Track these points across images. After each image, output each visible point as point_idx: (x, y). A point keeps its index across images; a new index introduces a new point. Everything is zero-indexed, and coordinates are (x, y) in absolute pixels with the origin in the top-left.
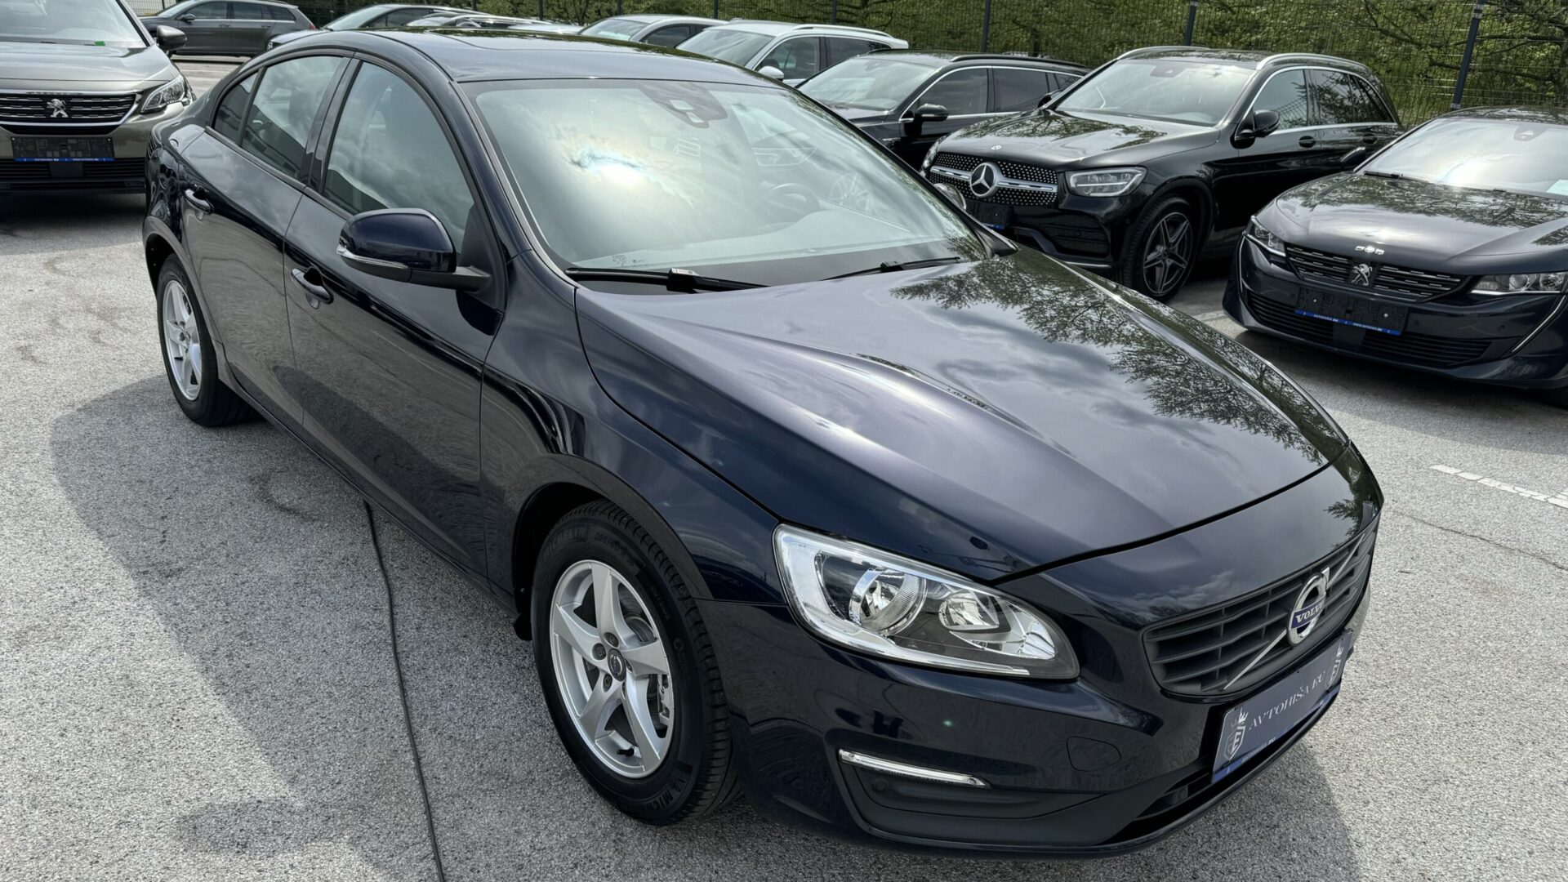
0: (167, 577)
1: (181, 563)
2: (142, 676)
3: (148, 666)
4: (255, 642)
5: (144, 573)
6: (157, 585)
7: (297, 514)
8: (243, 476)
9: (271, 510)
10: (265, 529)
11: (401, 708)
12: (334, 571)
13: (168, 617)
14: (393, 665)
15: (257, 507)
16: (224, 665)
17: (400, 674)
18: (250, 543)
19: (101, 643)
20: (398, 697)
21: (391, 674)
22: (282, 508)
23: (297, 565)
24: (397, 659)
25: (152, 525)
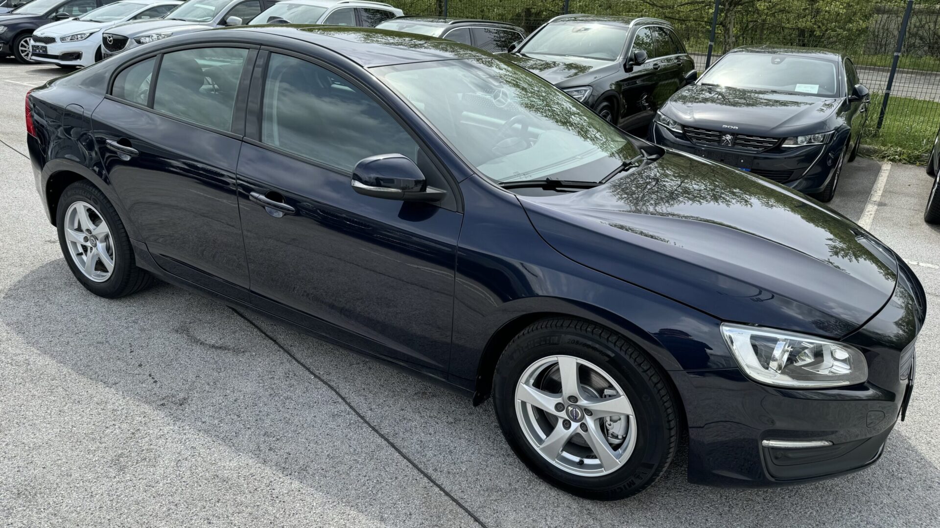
0: (181, 405)
1: (182, 395)
2: (226, 474)
3: (224, 467)
4: (278, 437)
5: (163, 405)
6: (179, 412)
7: (229, 350)
8: (168, 330)
9: (208, 349)
10: (216, 362)
11: (405, 460)
12: (287, 383)
13: (207, 432)
14: (376, 435)
15: (198, 349)
16: (272, 455)
17: (386, 440)
18: (215, 374)
19: (178, 457)
20: (397, 454)
21: (380, 440)
22: (213, 346)
23: (259, 383)
24: (376, 431)
25: (136, 372)
